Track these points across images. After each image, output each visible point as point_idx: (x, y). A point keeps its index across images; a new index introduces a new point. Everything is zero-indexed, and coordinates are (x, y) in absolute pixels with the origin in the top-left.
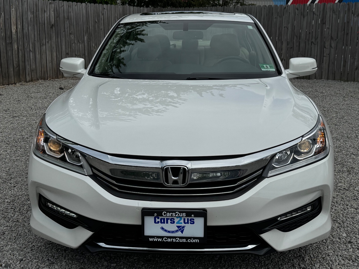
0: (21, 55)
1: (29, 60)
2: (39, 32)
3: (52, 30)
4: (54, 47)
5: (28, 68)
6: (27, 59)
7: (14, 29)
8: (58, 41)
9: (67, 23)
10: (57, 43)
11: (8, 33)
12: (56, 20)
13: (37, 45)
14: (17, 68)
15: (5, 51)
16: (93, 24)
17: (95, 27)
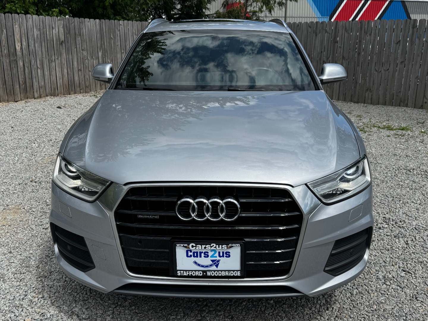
0: (27, 72)
1: (37, 77)
2: (47, 49)
3: (62, 47)
4: (64, 64)
5: (36, 85)
6: (34, 75)
7: (18, 47)
8: (69, 58)
9: (79, 39)
10: (68, 60)
11: (12, 50)
12: (65, 36)
13: (46, 62)
14: (24, 85)
15: (9, 68)
16: (108, 40)
17: (110, 43)
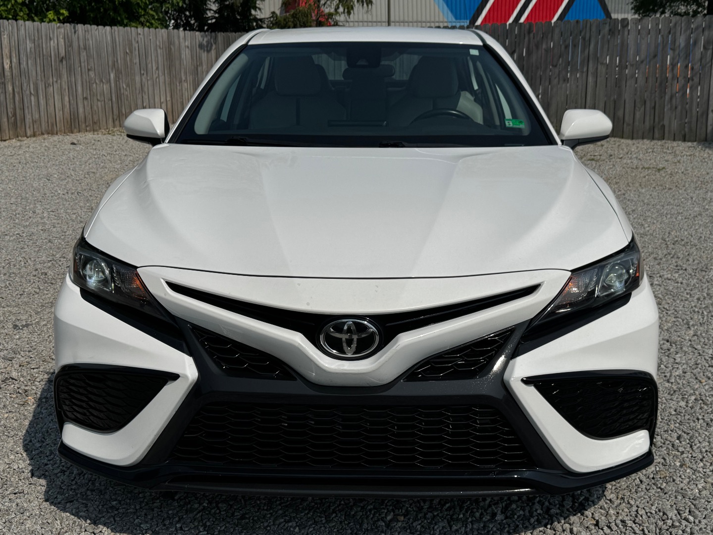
0: (17, 100)
2: (42, 69)
3: (63, 65)
4: (65, 89)
5: (29, 119)
6: (26, 105)
7: (7, 64)
8: (71, 81)
9: (84, 54)
10: (70, 84)
12: (67, 50)
13: (41, 86)
14: (13, 118)
16: (122, 56)
17: (125, 60)
